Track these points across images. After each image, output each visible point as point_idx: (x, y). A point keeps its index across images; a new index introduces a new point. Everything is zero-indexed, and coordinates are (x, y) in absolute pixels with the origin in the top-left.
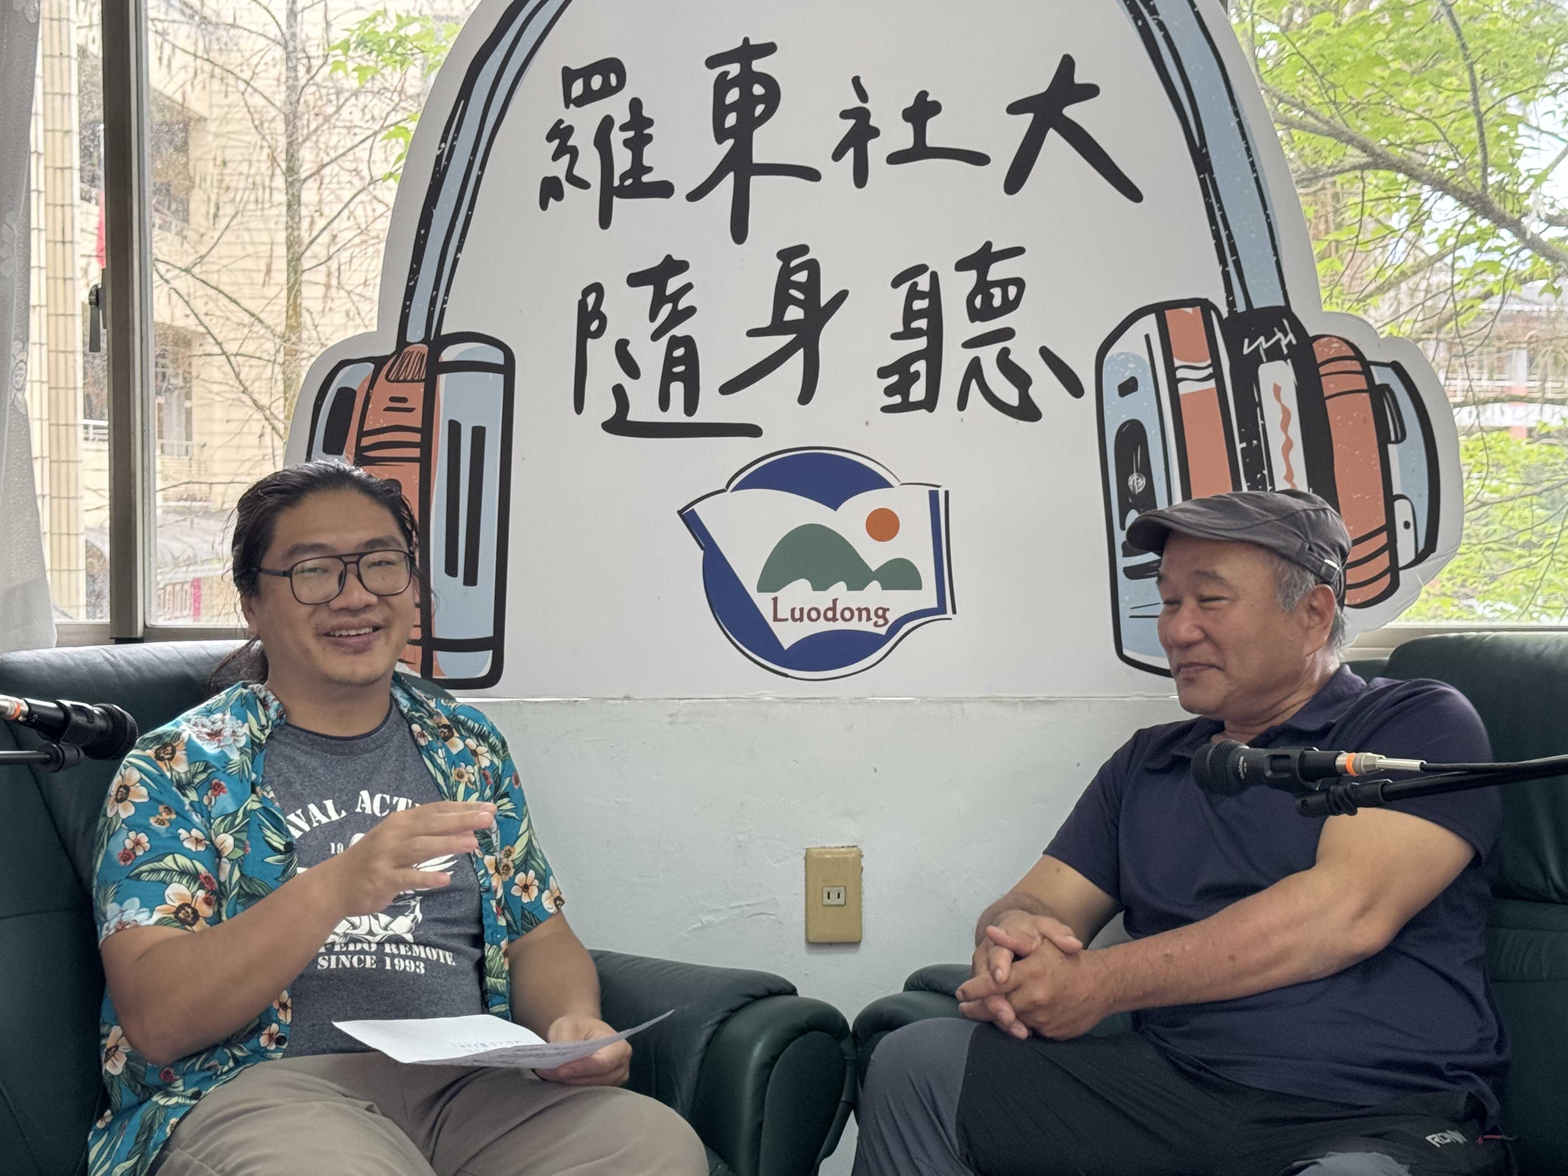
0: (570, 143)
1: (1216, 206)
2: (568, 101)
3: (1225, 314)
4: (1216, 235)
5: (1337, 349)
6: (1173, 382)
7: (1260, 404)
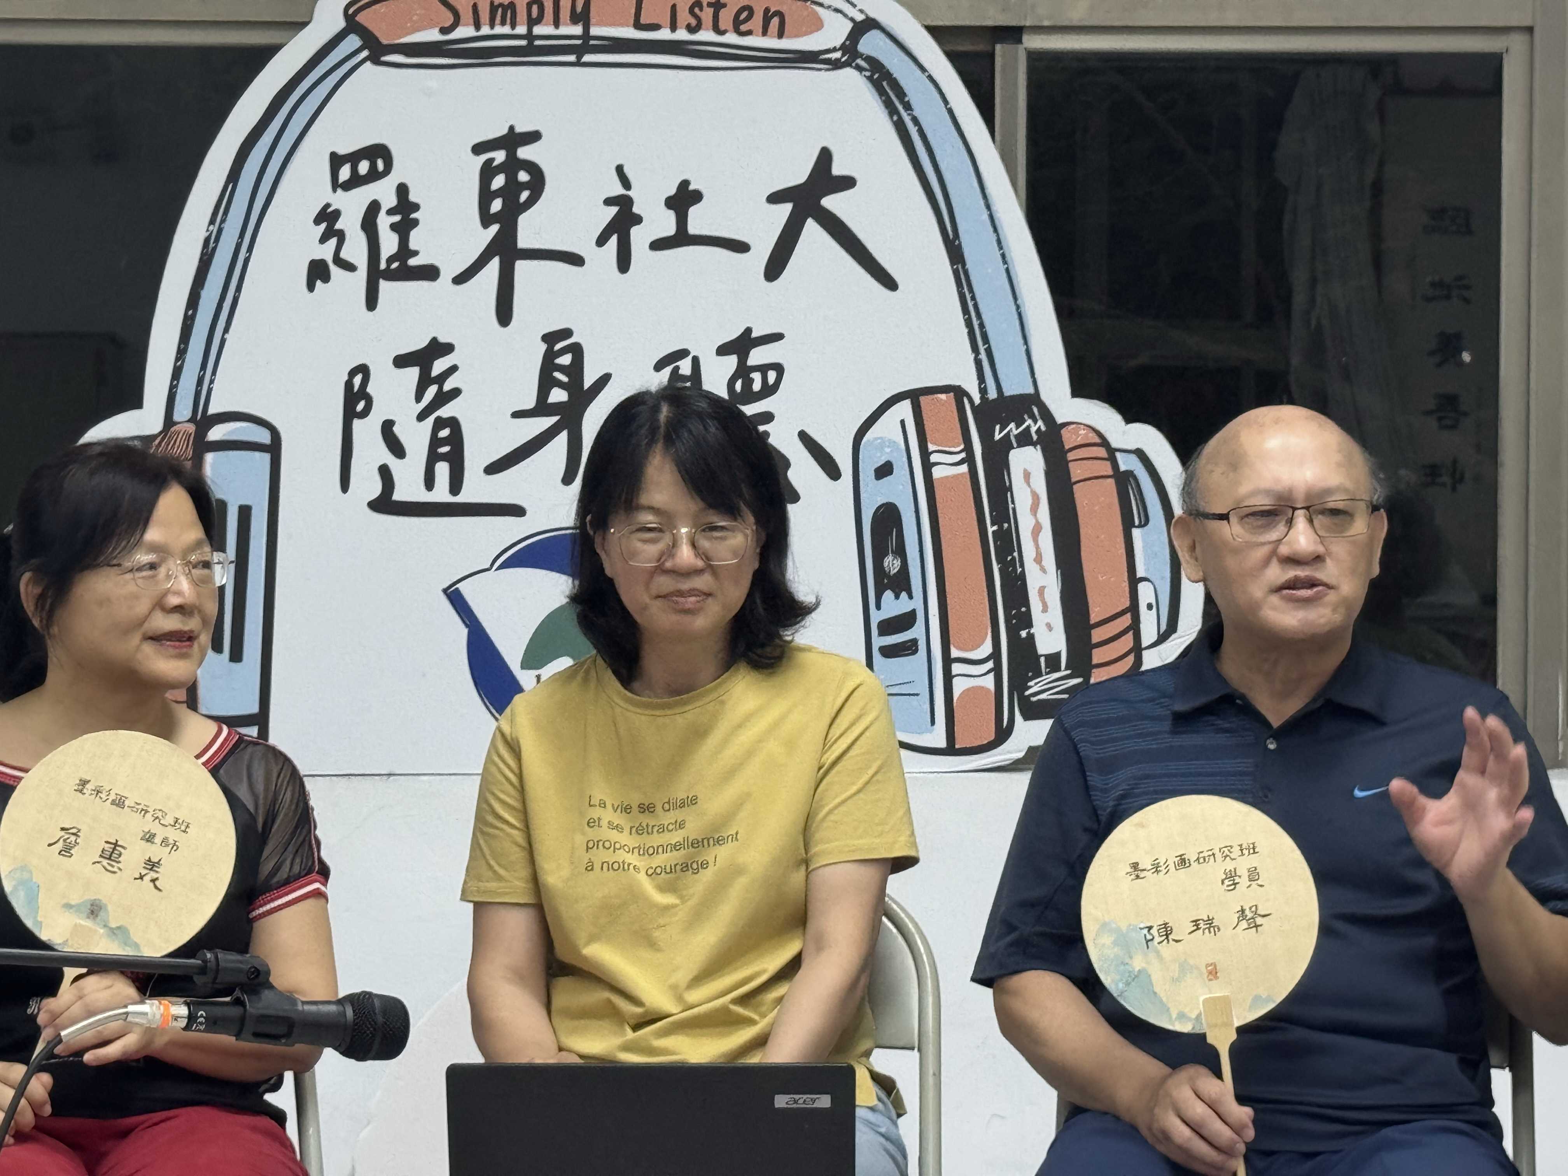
0: (338, 226)
1: (968, 297)
2: (336, 185)
3: (977, 400)
4: (969, 324)
5: (1083, 435)
6: (927, 467)
7: (1010, 489)
